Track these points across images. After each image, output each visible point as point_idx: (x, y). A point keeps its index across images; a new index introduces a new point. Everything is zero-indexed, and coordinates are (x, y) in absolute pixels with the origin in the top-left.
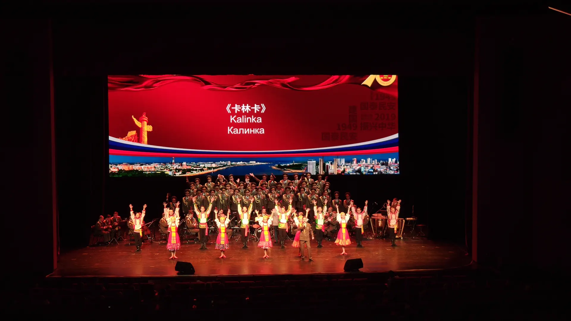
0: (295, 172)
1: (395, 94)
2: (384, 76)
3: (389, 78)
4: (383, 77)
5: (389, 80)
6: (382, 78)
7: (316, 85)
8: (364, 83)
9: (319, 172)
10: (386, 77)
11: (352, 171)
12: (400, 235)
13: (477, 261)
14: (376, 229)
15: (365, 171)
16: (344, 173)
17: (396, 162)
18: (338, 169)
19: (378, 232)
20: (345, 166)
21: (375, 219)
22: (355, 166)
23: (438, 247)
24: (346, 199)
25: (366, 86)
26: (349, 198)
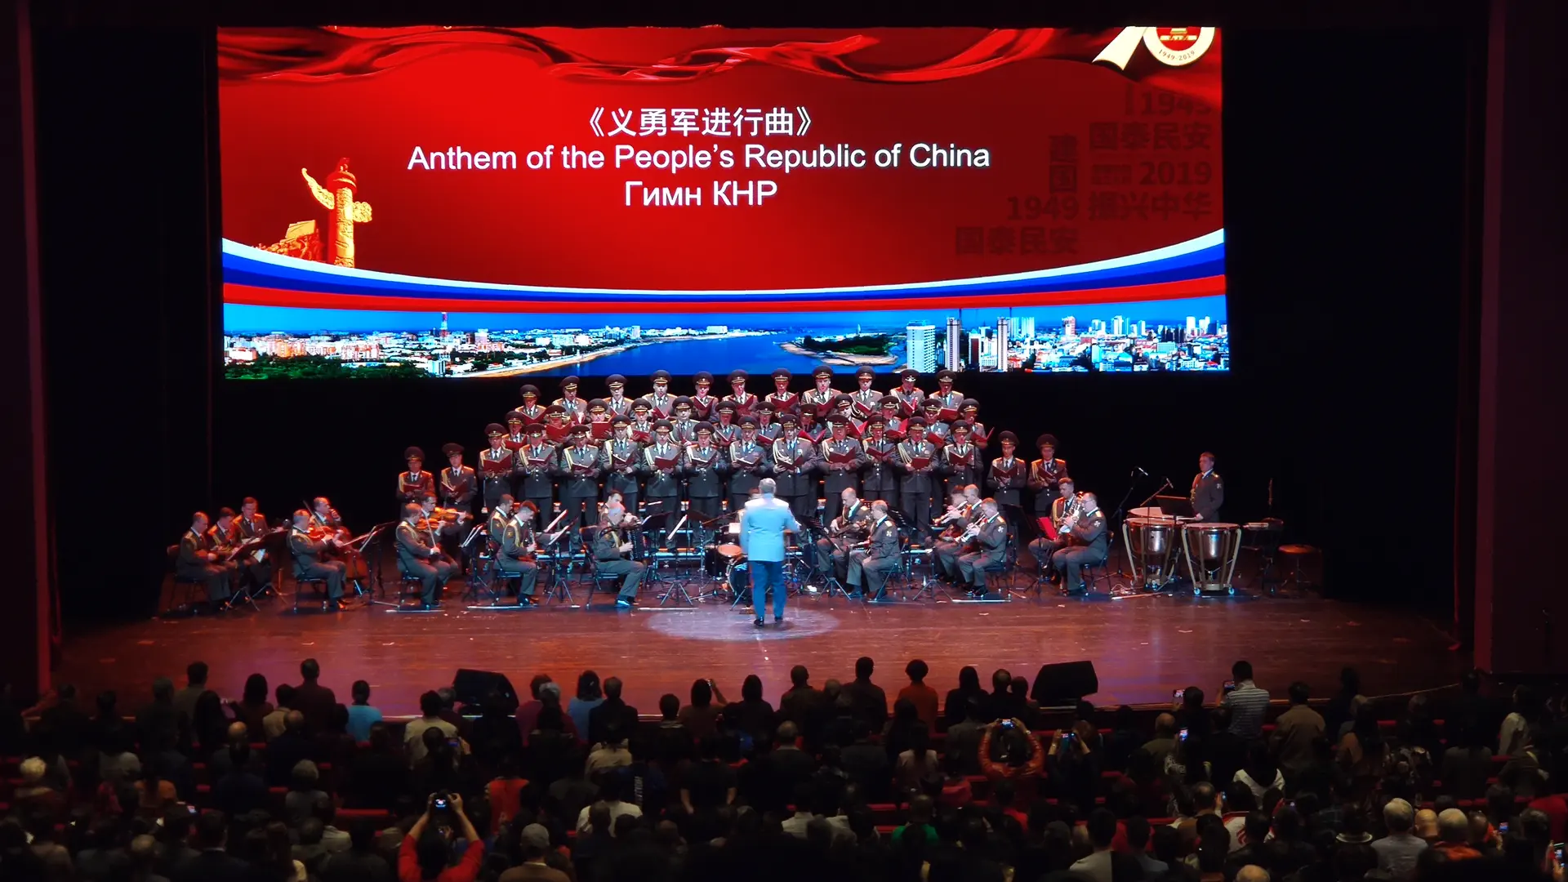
0: (864, 364)
1: (1213, 93)
2: (1174, 30)
3: (1191, 38)
4: (1168, 33)
5: (1192, 43)
6: (1166, 38)
7: (939, 61)
8: (1104, 56)
9: (947, 365)
10: (1178, 33)
11: (1058, 361)
12: (1225, 582)
13: (1491, 672)
14: (1143, 561)
15: (1104, 360)
16: (1032, 367)
17: (1212, 330)
18: (1013, 354)
19: (1149, 572)
20: (1036, 343)
21: (1137, 527)
22: (1072, 344)
23: (1355, 624)
24: (1041, 457)
25: (1109, 66)
26: (1051, 453)
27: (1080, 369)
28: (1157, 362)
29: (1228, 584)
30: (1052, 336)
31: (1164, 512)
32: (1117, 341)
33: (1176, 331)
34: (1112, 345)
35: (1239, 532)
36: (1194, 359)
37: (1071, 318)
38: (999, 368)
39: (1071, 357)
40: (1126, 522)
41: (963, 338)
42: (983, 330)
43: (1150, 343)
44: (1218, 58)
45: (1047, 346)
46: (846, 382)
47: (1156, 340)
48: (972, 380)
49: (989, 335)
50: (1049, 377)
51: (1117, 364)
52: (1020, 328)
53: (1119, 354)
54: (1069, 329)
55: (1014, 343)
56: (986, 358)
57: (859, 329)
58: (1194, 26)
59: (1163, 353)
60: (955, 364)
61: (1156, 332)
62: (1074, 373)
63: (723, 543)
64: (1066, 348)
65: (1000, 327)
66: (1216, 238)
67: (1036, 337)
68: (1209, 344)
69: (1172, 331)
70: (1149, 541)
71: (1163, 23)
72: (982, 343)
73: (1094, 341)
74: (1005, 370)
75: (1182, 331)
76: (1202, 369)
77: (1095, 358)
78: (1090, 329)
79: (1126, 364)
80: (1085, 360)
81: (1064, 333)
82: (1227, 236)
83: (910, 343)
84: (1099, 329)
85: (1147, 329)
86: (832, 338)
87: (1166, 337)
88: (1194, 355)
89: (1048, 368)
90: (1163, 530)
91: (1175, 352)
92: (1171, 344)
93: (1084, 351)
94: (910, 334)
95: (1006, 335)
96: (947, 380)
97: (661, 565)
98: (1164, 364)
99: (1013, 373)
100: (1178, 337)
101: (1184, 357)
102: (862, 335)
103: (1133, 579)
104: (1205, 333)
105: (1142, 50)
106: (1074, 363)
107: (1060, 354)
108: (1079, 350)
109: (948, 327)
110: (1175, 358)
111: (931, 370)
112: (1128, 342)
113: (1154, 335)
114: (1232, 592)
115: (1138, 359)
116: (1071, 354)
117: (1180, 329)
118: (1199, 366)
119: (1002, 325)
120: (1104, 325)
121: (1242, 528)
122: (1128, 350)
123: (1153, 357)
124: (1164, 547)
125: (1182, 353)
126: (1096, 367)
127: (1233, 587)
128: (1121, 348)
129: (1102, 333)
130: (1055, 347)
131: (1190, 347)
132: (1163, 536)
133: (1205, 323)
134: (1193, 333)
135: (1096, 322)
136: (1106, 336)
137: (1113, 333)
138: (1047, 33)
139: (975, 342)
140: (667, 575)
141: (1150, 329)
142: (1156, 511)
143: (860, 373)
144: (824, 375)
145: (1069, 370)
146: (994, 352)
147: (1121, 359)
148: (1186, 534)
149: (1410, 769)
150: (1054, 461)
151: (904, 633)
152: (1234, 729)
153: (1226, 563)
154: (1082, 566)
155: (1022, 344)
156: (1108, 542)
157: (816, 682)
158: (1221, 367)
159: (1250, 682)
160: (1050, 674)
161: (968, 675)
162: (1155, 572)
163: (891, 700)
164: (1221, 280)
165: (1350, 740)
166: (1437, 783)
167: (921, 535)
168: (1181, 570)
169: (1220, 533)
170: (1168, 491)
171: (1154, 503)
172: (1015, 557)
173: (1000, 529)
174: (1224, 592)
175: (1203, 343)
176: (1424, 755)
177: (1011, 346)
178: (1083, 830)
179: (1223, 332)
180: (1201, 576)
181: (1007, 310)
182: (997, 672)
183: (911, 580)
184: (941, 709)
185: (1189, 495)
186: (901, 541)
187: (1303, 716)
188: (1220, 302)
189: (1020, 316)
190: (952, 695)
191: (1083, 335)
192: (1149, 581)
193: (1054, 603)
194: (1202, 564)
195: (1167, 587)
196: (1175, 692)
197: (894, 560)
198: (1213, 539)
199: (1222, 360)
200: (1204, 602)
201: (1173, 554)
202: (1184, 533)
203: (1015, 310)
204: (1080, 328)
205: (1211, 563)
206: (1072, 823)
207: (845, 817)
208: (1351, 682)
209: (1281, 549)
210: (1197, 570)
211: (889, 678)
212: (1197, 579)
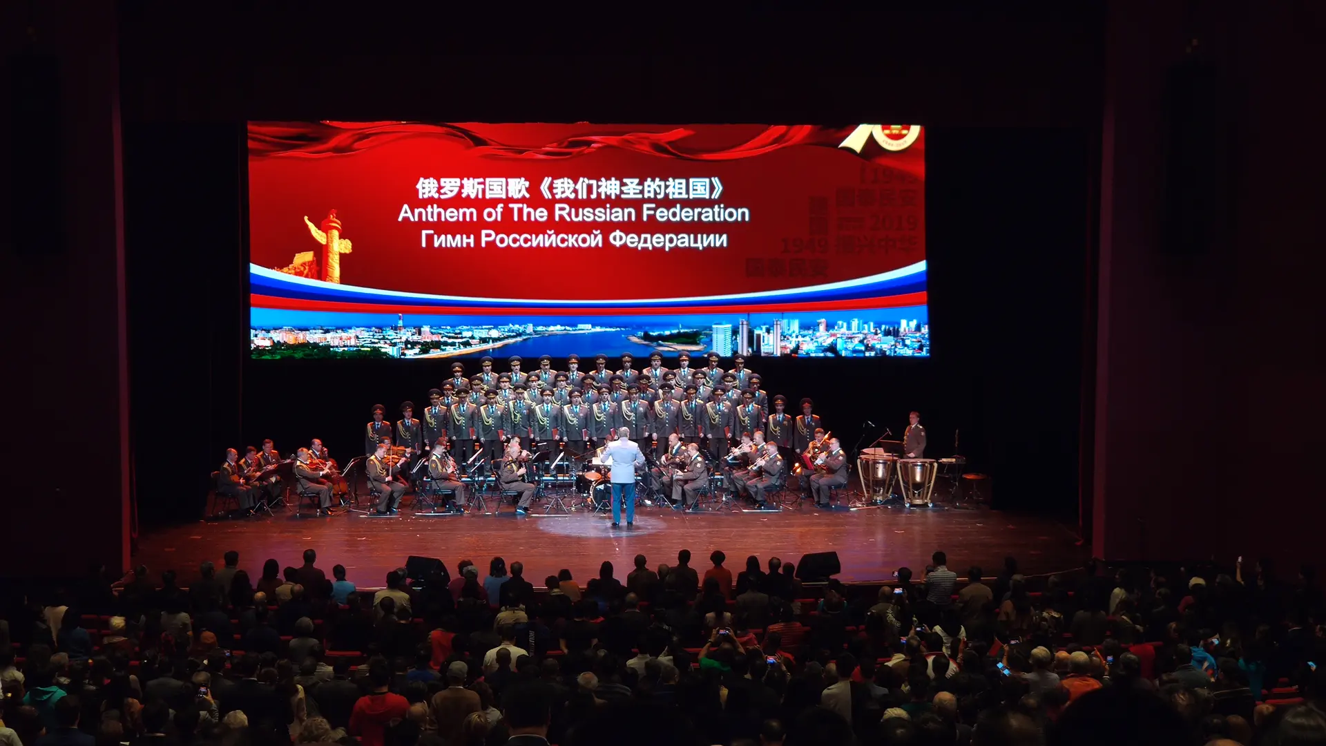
0: (683, 350)
1: (919, 169)
2: (893, 126)
3: (904, 132)
4: (889, 129)
5: (905, 136)
6: (887, 132)
7: (733, 147)
8: (846, 143)
9: (740, 352)
10: (896, 129)
11: (815, 349)
12: (926, 498)
13: (1104, 560)
14: (871, 484)
15: (846, 348)
16: (797, 353)
17: (918, 328)
18: (784, 344)
19: (875, 491)
20: (800, 336)
21: (867, 462)
22: (824, 337)
23: (1012, 527)
24: (803, 413)
25: (849, 150)
26: (810, 410)
27: (829, 354)
28: (881, 350)
29: (928, 500)
30: (811, 332)
31: (885, 452)
32: (854, 335)
33: (894, 329)
34: (851, 338)
35: (936, 465)
36: (906, 348)
37: (823, 320)
38: (775, 353)
39: (823, 346)
40: (860, 458)
41: (751, 333)
42: (764, 328)
43: (876, 337)
44: (922, 147)
45: (807, 339)
46: (672, 363)
47: (880, 335)
48: (757, 362)
49: (768, 331)
50: (808, 360)
51: (855, 351)
52: (789, 326)
53: (855, 344)
54: (822, 328)
55: (785, 337)
56: (766, 347)
57: (680, 326)
58: (907, 124)
59: (885, 344)
60: (745, 351)
61: (880, 329)
62: (826, 358)
63: (588, 471)
64: (820, 340)
65: (775, 326)
66: (921, 267)
67: (799, 332)
68: (916, 338)
69: (891, 329)
70: (875, 470)
71: (886, 124)
72: (764, 337)
73: (838, 336)
74: (779, 355)
75: (898, 329)
76: (911, 354)
77: (839, 347)
78: (836, 327)
79: (860, 351)
80: (832, 348)
81: (818, 330)
82: (929, 265)
83: (714, 336)
84: (842, 327)
85: (875, 327)
86: (662, 333)
87: (887, 333)
88: (905, 345)
89: (807, 354)
90: (885, 463)
91: (893, 343)
92: (890, 338)
93: (832, 343)
94: (714, 331)
95: (779, 332)
96: (740, 360)
97: (546, 485)
98: (885, 351)
99: (785, 357)
100: (895, 333)
101: (899, 347)
102: (682, 331)
103: (865, 496)
104: (913, 330)
105: (871, 140)
106: (825, 350)
107: (816, 344)
108: (829, 341)
109: (740, 326)
110: (893, 347)
111: (729, 354)
112: (861, 336)
113: (879, 331)
114: (930, 505)
115: (868, 348)
116: (823, 344)
117: (896, 328)
118: (908, 352)
119: (777, 324)
120: (845, 324)
121: (937, 462)
122: (861, 342)
123: (878, 346)
124: (886, 475)
125: (897, 344)
126: (840, 353)
127: (931, 502)
128: (856, 341)
129: (844, 330)
130: (812, 339)
131: (903, 340)
132: (885, 467)
133: (913, 324)
134: (905, 331)
135: (840, 322)
136: (847, 332)
137: (851, 330)
138: (807, 129)
139: (759, 336)
140: (550, 492)
141: (876, 327)
142: (880, 451)
143: (681, 356)
144: (657, 357)
145: (822, 355)
146: (771, 343)
147: (857, 348)
148: (901, 467)
149: (1049, 627)
150: (812, 416)
151: (709, 532)
152: (931, 598)
153: (927, 486)
154: (830, 488)
155: (790, 338)
156: (847, 471)
157: (652, 566)
158: (924, 353)
159: (945, 567)
160: (807, 560)
161: (753, 562)
162: (879, 492)
163: (701, 578)
164: (923, 295)
165: (1008, 605)
166: (1068, 635)
167: (722, 466)
168: (897, 490)
169: (923, 466)
170: (888, 437)
171: (879, 445)
172: (785, 481)
173: (779, 463)
174: (926, 505)
175: (912, 337)
176: (1060, 618)
177: (782, 338)
178: (832, 666)
179: (925, 330)
180: (910, 494)
181: (779, 315)
182: (772, 559)
183: (716, 497)
184: (734, 583)
185: (903, 440)
186: (708, 470)
187: (980, 590)
188: (923, 310)
189: (788, 318)
190: (741, 575)
191: (831, 331)
192: (875, 498)
193: (811, 512)
194: (911, 488)
195: (887, 502)
196: (893, 573)
197: (703, 482)
198: (918, 470)
199: (924, 349)
200: (912, 512)
201: (891, 480)
202: (898, 465)
203: (786, 314)
204: (829, 326)
205: (917, 486)
206: (824, 662)
207: (671, 657)
208: (1011, 567)
209: (964, 476)
210: (907, 489)
211: (700, 564)
212: (907, 497)
